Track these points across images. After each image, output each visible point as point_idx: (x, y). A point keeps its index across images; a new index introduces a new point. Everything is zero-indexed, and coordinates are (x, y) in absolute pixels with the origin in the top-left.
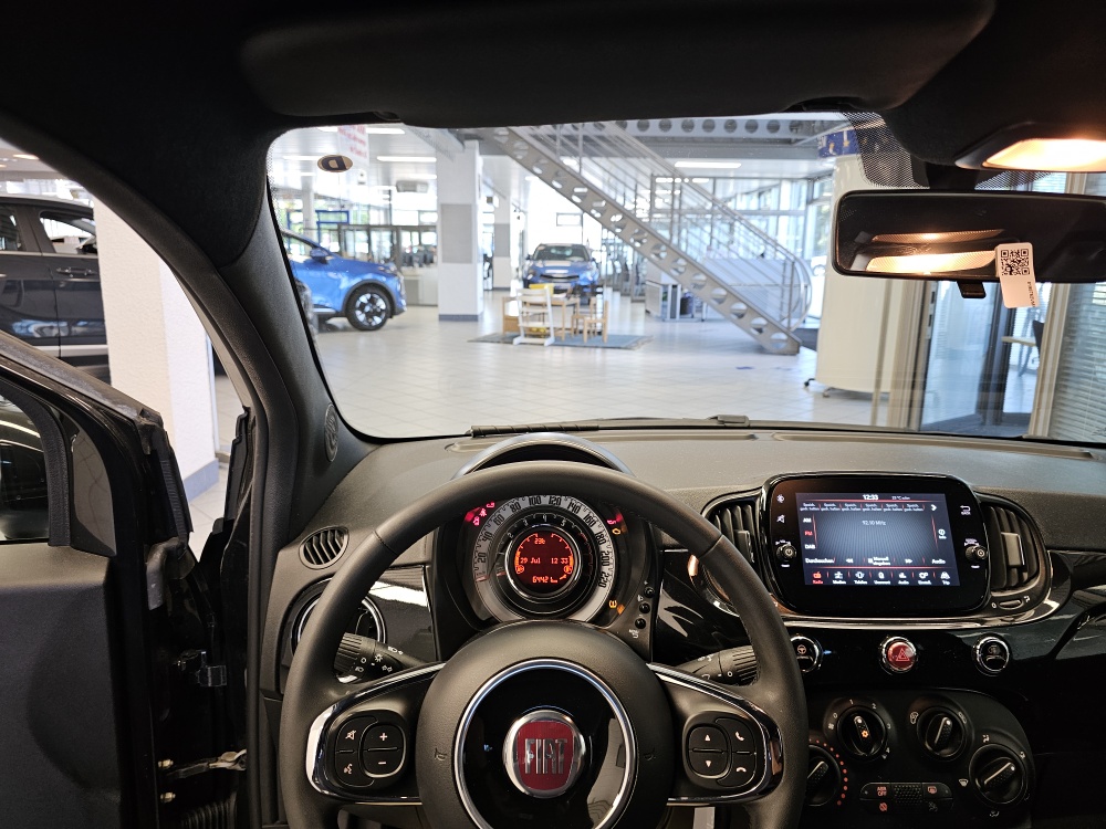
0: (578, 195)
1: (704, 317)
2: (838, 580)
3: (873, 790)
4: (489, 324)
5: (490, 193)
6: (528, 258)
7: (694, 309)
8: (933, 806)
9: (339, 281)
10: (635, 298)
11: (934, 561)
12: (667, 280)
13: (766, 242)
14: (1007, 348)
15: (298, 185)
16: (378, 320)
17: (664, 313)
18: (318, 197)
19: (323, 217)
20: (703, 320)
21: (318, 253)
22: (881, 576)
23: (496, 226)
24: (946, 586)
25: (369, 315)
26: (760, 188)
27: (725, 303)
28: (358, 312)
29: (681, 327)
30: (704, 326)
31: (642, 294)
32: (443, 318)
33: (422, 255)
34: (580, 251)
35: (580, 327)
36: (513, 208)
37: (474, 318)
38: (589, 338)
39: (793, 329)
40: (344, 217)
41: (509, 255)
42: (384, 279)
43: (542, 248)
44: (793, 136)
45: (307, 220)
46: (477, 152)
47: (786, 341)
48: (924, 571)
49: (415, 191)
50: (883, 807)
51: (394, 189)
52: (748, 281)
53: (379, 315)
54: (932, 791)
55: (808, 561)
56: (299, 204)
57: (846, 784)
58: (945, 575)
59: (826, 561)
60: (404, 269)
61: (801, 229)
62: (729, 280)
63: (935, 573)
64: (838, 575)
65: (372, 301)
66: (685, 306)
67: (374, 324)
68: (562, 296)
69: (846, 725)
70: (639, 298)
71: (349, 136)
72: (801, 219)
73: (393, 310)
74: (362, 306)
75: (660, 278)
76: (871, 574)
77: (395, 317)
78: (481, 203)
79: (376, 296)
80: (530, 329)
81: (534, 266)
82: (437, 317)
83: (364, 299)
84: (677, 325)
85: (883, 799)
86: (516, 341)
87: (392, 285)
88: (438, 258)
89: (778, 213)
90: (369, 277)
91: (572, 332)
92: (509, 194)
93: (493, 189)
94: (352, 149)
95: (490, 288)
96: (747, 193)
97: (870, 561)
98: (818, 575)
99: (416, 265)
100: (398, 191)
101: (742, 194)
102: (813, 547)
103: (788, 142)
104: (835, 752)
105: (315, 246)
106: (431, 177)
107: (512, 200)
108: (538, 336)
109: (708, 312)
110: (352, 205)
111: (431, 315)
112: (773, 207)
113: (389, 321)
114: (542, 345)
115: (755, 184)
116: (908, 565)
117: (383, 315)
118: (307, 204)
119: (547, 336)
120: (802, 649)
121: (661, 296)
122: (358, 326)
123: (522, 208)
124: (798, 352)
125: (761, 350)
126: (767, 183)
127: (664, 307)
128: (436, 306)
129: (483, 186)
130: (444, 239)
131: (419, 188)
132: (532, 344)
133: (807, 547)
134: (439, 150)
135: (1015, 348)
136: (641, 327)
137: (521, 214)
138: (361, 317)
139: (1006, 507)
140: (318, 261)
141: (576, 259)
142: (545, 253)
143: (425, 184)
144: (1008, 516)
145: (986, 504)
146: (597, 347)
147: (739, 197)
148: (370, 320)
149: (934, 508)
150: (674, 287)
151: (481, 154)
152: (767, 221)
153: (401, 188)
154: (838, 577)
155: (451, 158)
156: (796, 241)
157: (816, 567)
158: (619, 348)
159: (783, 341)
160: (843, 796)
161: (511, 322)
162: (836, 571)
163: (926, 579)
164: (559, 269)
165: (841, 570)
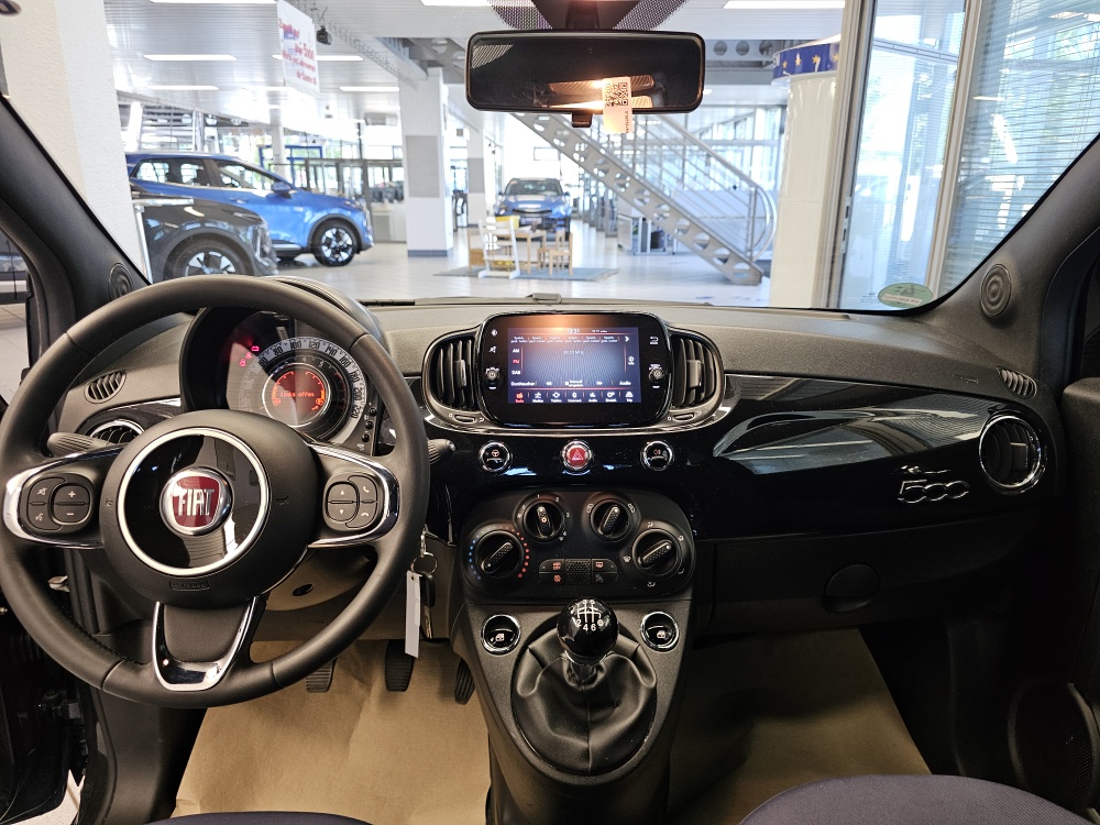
0: (541, 124)
1: (675, 250)
2: (537, 399)
3: (550, 567)
4: (462, 259)
5: (460, 125)
6: (500, 194)
7: (666, 243)
8: (599, 578)
9: (303, 214)
10: (610, 233)
11: (621, 383)
12: (637, 213)
15: (267, 120)
16: (344, 256)
17: (634, 247)
18: (288, 132)
19: (296, 153)
20: (674, 254)
21: (281, 187)
22: (574, 395)
23: (469, 161)
24: (629, 403)
25: (337, 251)
26: (736, 117)
27: (689, 232)
28: (324, 248)
29: (652, 260)
30: (674, 259)
31: (616, 230)
32: (413, 254)
33: (392, 190)
34: (553, 186)
35: (547, 261)
36: (486, 142)
37: (443, 254)
38: (555, 272)
39: (755, 260)
40: (316, 153)
41: (483, 191)
42: (349, 213)
43: (515, 182)
44: (764, 59)
45: (277, 155)
46: (441, 81)
47: (748, 271)
48: (611, 391)
49: (384, 124)
50: (557, 578)
51: (362, 122)
52: (715, 213)
53: (345, 250)
54: (600, 565)
55: (513, 384)
56: (268, 140)
57: (527, 561)
58: (629, 394)
59: (528, 384)
60: (374, 205)
61: (775, 159)
63: (621, 393)
64: (538, 395)
65: (338, 237)
66: (656, 241)
67: (340, 260)
68: (527, 229)
69: (532, 514)
70: (613, 233)
71: (295, 60)
72: (776, 149)
73: (359, 247)
74: (328, 243)
75: (630, 212)
76: (566, 394)
77: (362, 253)
78: (448, 135)
79: (342, 231)
80: (496, 262)
81: (506, 200)
82: (406, 253)
83: (329, 234)
84: (648, 258)
85: (557, 572)
86: (481, 274)
87: (359, 220)
88: (405, 193)
89: (753, 143)
90: (335, 211)
91: (539, 265)
92: (482, 127)
93: (463, 121)
94: (299, 75)
95: (465, 224)
96: (723, 123)
97: (567, 383)
98: (520, 396)
99: (386, 201)
100: (367, 124)
101: (719, 124)
102: (519, 373)
103: (759, 64)
104: (521, 536)
105: (277, 180)
106: (395, 108)
107: (485, 134)
108: (504, 269)
109: (678, 246)
110: (324, 140)
111: (400, 251)
112: (748, 137)
113: (356, 256)
114: (508, 277)
115: (731, 113)
116: (599, 386)
117: (350, 250)
118: (276, 139)
119: (513, 269)
120: (495, 453)
121: (632, 229)
122: (324, 262)
123: (497, 142)
124: (760, 281)
125: (726, 281)
126: (743, 111)
127: (635, 240)
128: (405, 242)
129: (449, 117)
130: (409, 174)
131: (388, 120)
132: (497, 277)
133: (514, 372)
134: (403, 79)
136: (616, 261)
137: (497, 149)
138: (327, 253)
139: (695, 339)
140: (281, 196)
141: (549, 193)
142: (518, 187)
143: (394, 116)
144: (696, 347)
146: (562, 280)
147: (715, 127)
148: (337, 256)
149: (627, 339)
150: (644, 219)
151: (445, 82)
152: (742, 152)
153: (369, 120)
154: (537, 397)
155: (414, 86)
156: (770, 173)
157: (519, 389)
158: (584, 280)
159: (745, 271)
160: (524, 570)
161: (476, 256)
162: (536, 392)
163: (613, 398)
164: (531, 203)
165: (541, 391)
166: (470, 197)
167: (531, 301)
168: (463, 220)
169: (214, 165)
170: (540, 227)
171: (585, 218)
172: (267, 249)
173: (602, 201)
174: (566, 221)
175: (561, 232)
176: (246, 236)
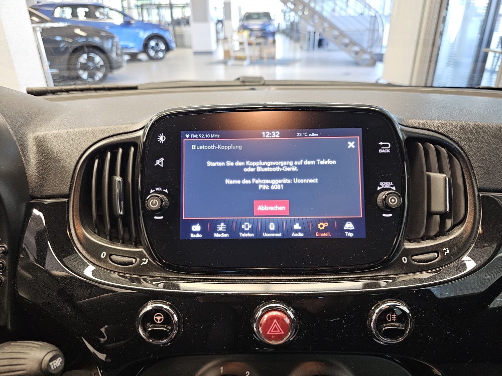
1: (330, 49)
2: (220, 232)
4: (220, 55)
6: (241, 20)
9: (139, 33)
10: (296, 40)
12: (310, 28)
13: (365, 7)
14: (486, 55)
16: (161, 54)
17: (309, 47)
21: (127, 19)
22: (272, 227)
23: (224, 4)
24: (349, 238)
25: (157, 52)
27: (339, 39)
28: (151, 51)
29: (318, 54)
31: (299, 38)
32: (196, 53)
33: (184, 20)
34: (267, 15)
35: (263, 56)
37: (210, 53)
38: (268, 61)
39: (373, 53)
41: (230, 19)
43: (247, 15)
47: (370, 59)
48: (324, 221)
60: (176, 28)
62: (343, 28)
63: (336, 223)
65: (158, 45)
66: (321, 43)
67: (159, 57)
68: (254, 38)
70: (298, 40)
73: (168, 49)
75: (306, 28)
76: (260, 226)
77: (170, 53)
79: (159, 42)
80: (237, 57)
81: (243, 23)
82: (192, 53)
83: (153, 43)
84: (316, 52)
86: (230, 63)
87: (168, 36)
88: (191, 21)
90: (156, 31)
91: (258, 58)
97: (261, 210)
98: (197, 228)
99: (182, 25)
105: (127, 16)
108: (242, 60)
109: (332, 46)
111: (189, 52)
113: (167, 54)
114: (243, 64)
117: (164, 52)
119: (246, 60)
120: (159, 318)
121: (307, 37)
122: (151, 58)
124: (375, 64)
125: (357, 64)
127: (309, 44)
128: (192, 47)
130: (193, 11)
132: (238, 65)
135: (491, 56)
136: (299, 54)
138: (152, 53)
139: (435, 142)
140: (127, 24)
141: (264, 20)
142: (249, 17)
144: (438, 153)
145: (413, 140)
146: (271, 65)
148: (157, 55)
150: (315, 32)
154: (220, 229)
159: (368, 59)
161: (227, 53)
162: (219, 222)
163: (325, 231)
164: (256, 25)
165: (224, 221)
166: (226, 23)
167: (238, 83)
168: (221, 36)
169: (93, 8)
170: (261, 37)
171: (284, 32)
172: (119, 52)
173: (292, 24)
174: (273, 34)
175: (270, 39)
176: (107, 45)
